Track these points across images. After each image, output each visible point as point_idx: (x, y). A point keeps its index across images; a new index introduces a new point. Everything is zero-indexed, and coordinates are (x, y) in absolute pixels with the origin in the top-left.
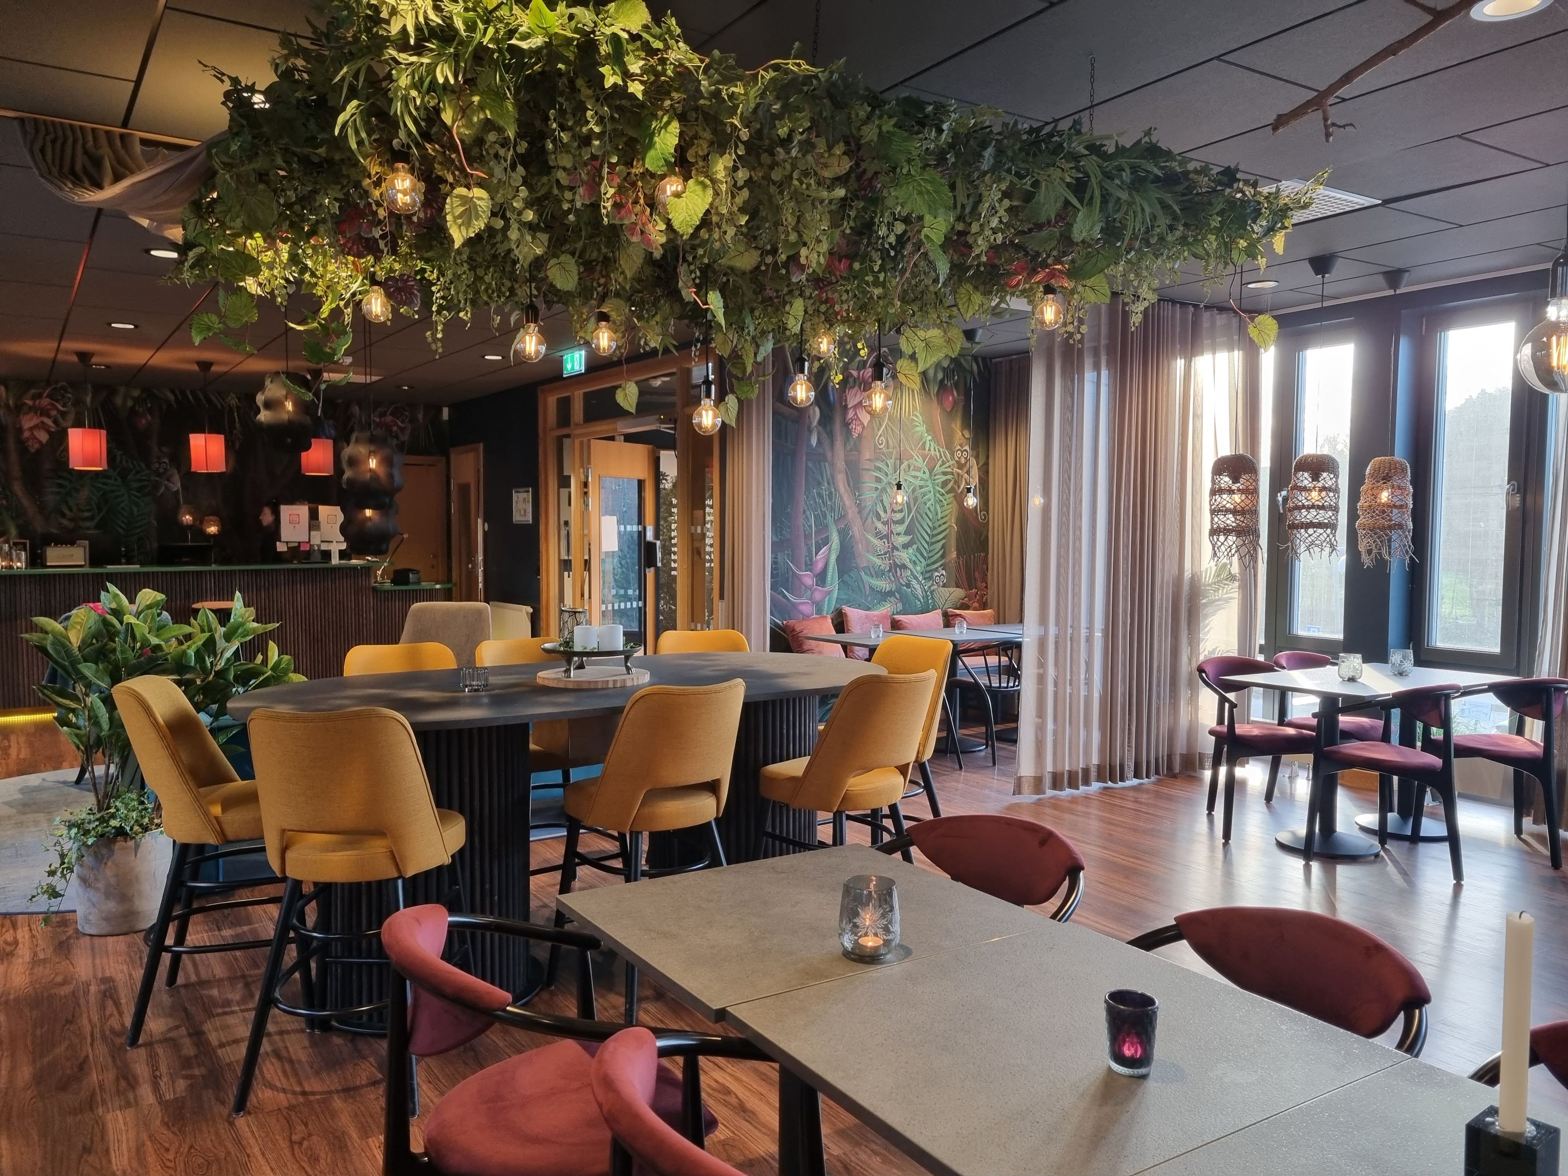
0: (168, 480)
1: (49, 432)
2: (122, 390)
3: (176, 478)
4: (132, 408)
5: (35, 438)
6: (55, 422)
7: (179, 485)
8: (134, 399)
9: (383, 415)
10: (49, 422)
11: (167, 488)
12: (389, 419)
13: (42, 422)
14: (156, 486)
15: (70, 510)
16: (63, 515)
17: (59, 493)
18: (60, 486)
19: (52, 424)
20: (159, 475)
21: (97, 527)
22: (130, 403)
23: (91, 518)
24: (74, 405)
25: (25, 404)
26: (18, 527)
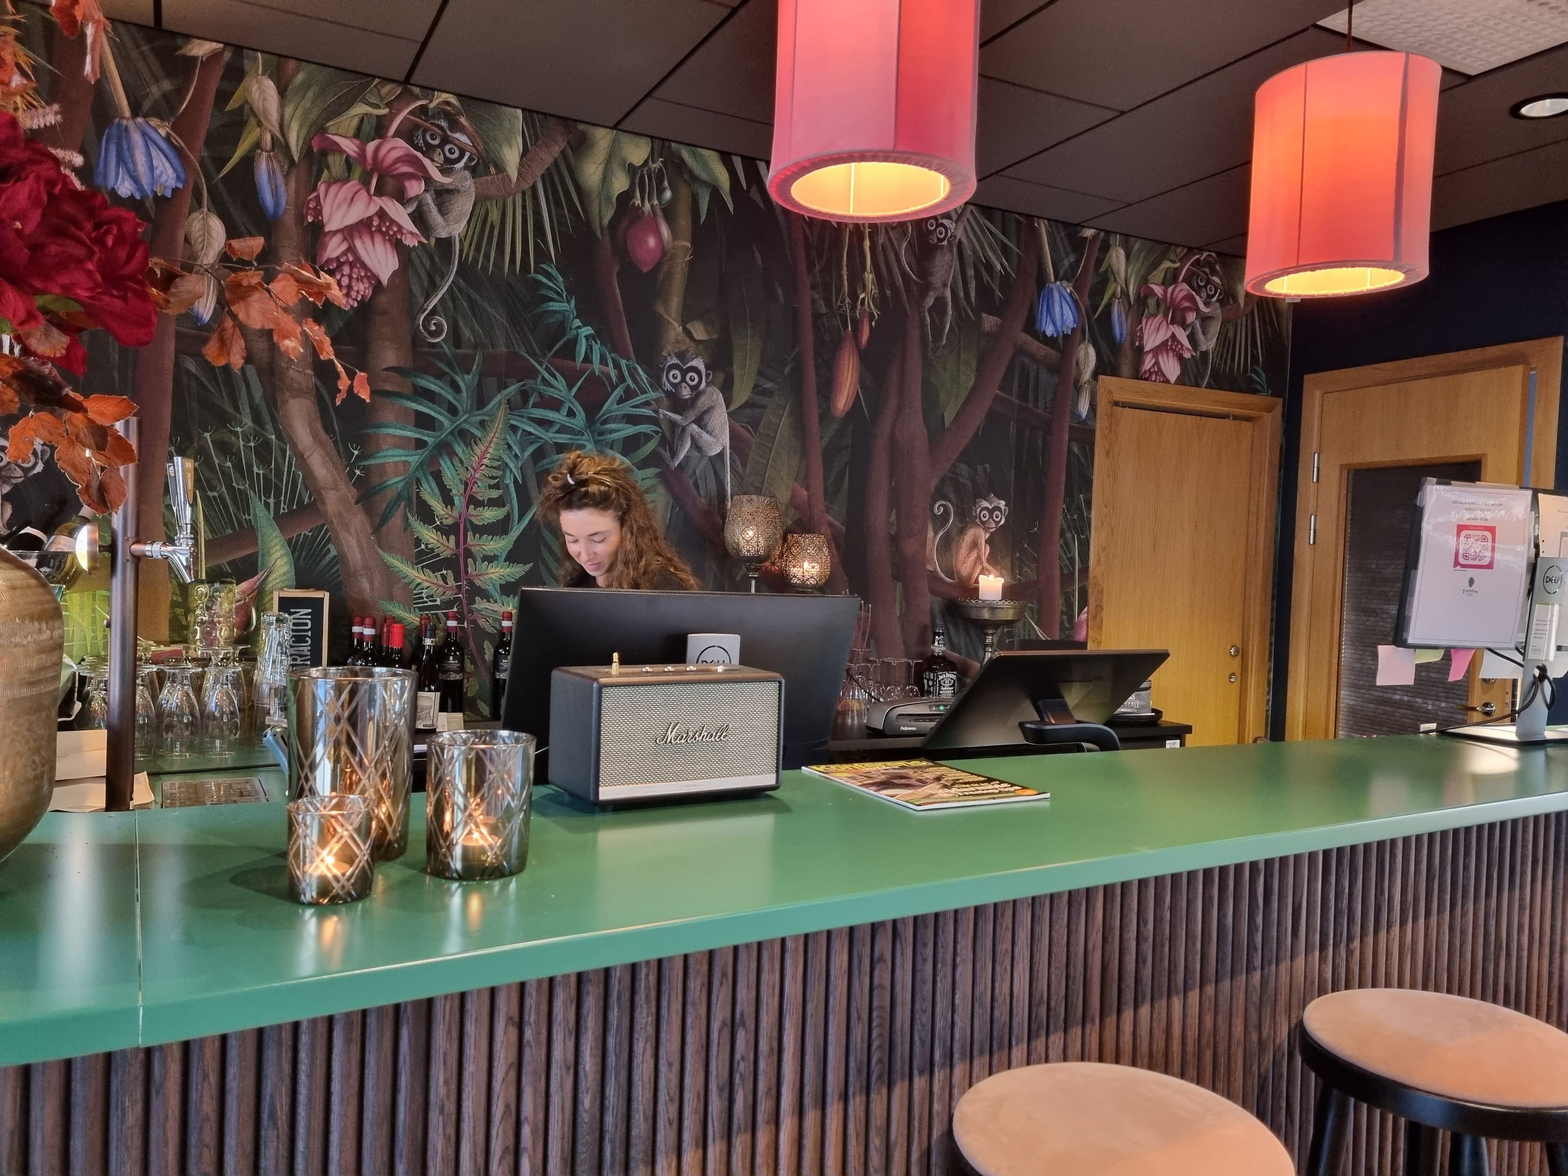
0: (700, 421)
1: (398, 246)
2: (602, 138)
3: (720, 419)
4: (625, 198)
5: (358, 262)
6: (419, 218)
7: (726, 439)
8: (632, 170)
9: (1171, 278)
10: (400, 214)
11: (696, 445)
12: (1183, 289)
13: (382, 214)
14: (670, 442)
15: (448, 500)
16: (426, 515)
17: (420, 444)
18: (424, 422)
19: (408, 225)
20: (679, 405)
21: (512, 557)
22: (620, 183)
23: (500, 528)
24: (474, 170)
25: (337, 149)
26: (294, 547)
